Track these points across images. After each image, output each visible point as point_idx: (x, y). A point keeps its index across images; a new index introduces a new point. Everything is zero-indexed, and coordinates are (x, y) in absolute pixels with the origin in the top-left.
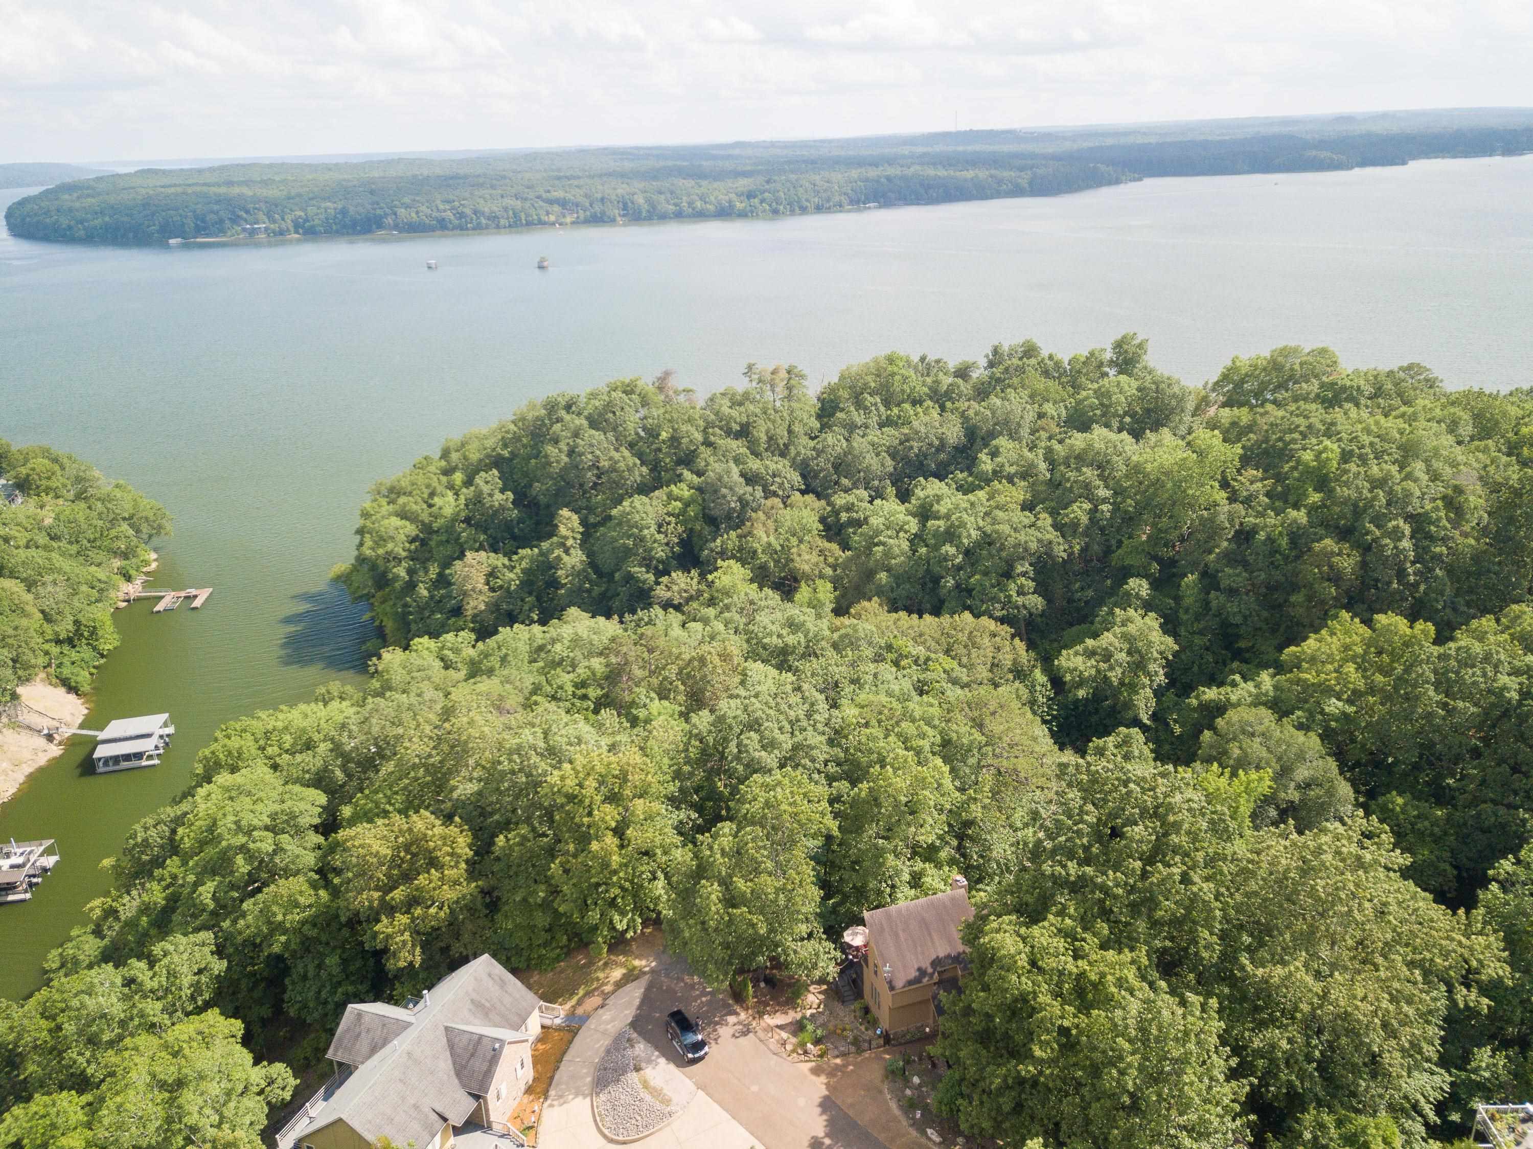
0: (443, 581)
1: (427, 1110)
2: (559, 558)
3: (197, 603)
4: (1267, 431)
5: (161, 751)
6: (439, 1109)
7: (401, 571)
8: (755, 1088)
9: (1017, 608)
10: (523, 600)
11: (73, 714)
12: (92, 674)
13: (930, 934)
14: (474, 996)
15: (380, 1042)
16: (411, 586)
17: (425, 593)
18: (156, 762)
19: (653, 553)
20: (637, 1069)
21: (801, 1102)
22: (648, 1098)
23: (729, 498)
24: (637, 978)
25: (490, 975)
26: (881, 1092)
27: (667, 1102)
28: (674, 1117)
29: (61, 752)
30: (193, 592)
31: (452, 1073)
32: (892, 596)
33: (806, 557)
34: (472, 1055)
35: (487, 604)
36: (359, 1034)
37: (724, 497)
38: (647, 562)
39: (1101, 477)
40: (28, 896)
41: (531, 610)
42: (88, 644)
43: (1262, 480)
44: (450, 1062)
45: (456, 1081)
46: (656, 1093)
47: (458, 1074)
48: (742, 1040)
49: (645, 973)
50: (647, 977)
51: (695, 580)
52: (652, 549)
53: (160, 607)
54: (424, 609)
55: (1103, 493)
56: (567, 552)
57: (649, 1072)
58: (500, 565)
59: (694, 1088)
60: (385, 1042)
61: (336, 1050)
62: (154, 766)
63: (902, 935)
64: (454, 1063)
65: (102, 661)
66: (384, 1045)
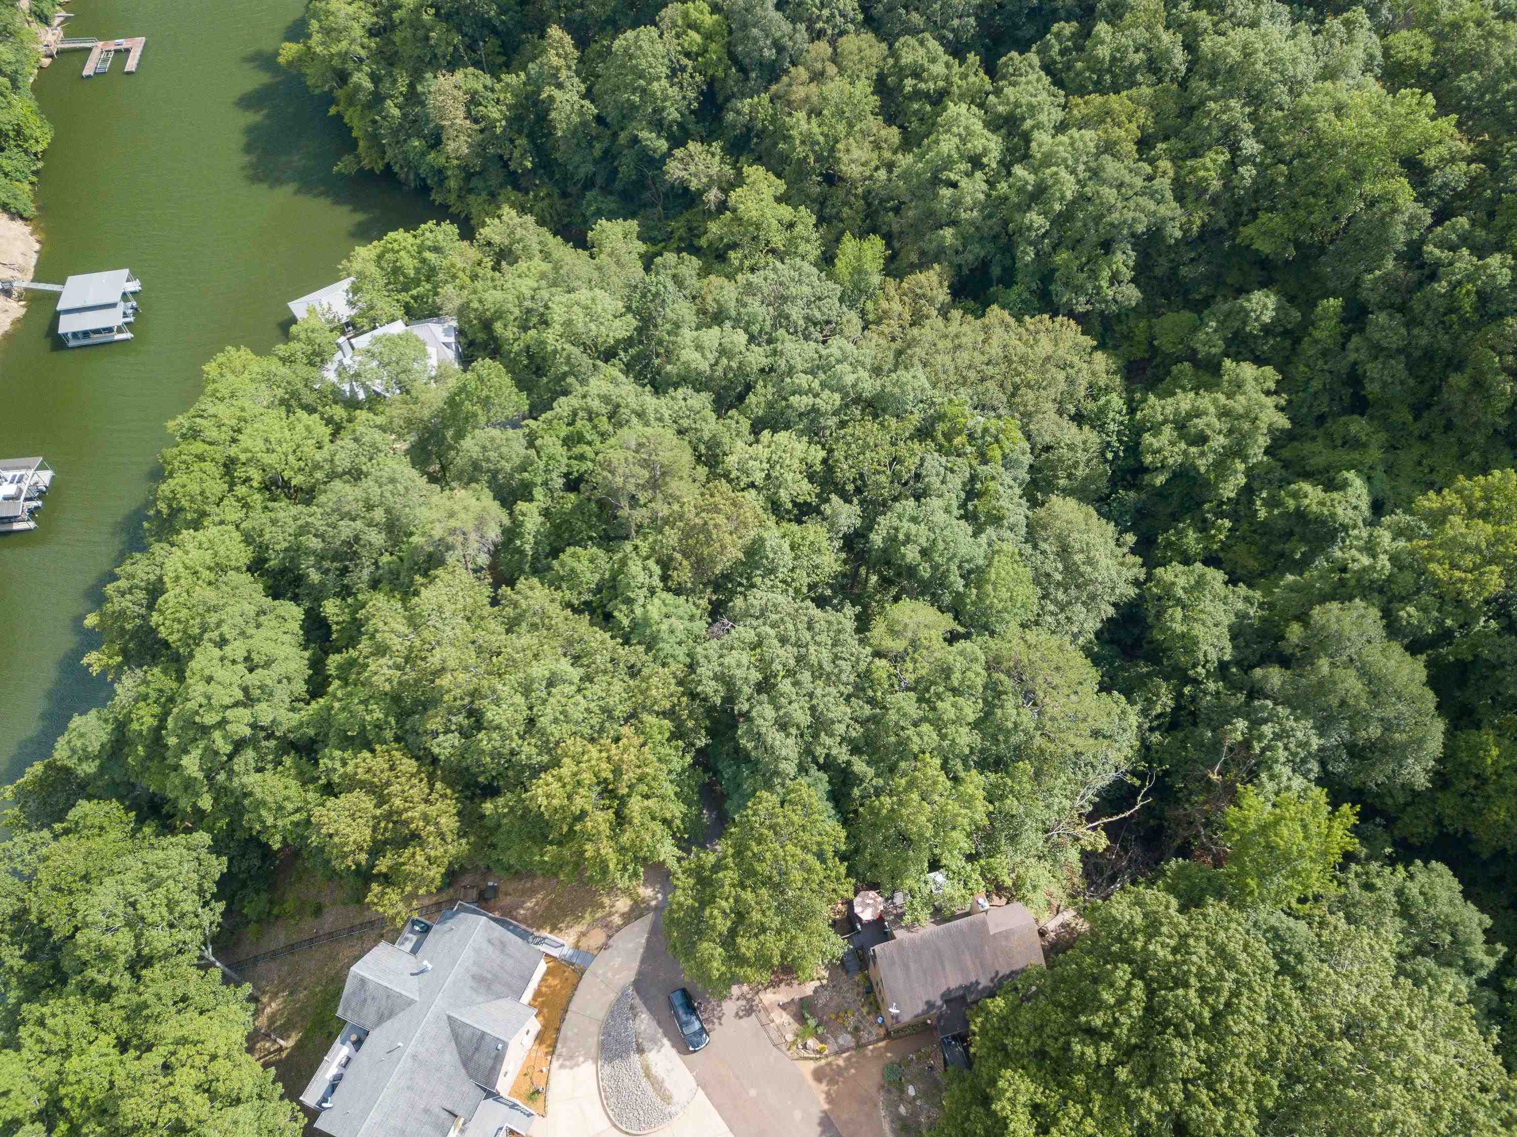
0: (413, 97)
1: (437, 1110)
2: (551, 98)
3: (131, 64)
4: (1498, 71)
5: (131, 319)
6: (450, 1108)
7: (361, 79)
8: (753, 1092)
9: (1107, 302)
10: (512, 141)
11: (23, 254)
12: (32, 183)
13: (942, 964)
14: (475, 969)
15: (386, 1013)
16: (377, 99)
17: (396, 112)
18: (128, 335)
19: (665, 114)
20: (640, 1050)
21: (798, 1115)
22: (650, 1092)
23: (761, 43)
24: (641, 916)
25: (489, 941)
26: (876, 1105)
27: (667, 1099)
28: (675, 1119)
29: (24, 311)
30: (124, 43)
31: (459, 1065)
32: (957, 260)
33: (856, 153)
34: (477, 1049)
35: (470, 146)
36: (365, 1000)
37: (756, 40)
38: (658, 124)
39: (1253, 117)
40: (32, 525)
41: (523, 156)
42: (18, 146)
43: (1470, 161)
44: (455, 1052)
45: (463, 1071)
46: (657, 1085)
47: (465, 1065)
48: (745, 1022)
49: (648, 909)
50: (651, 915)
51: (717, 158)
52: (663, 109)
53: (88, 71)
54: (398, 131)
55: (1250, 146)
56: (560, 86)
57: (652, 1056)
58: (480, 88)
59: (694, 1084)
60: (391, 1015)
61: (345, 1010)
62: (127, 340)
63: (913, 967)
64: (460, 1053)
65: (40, 165)
66: (390, 1016)
